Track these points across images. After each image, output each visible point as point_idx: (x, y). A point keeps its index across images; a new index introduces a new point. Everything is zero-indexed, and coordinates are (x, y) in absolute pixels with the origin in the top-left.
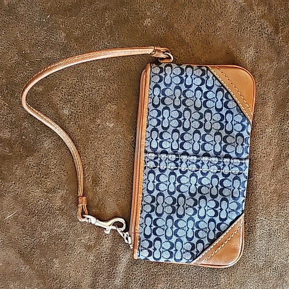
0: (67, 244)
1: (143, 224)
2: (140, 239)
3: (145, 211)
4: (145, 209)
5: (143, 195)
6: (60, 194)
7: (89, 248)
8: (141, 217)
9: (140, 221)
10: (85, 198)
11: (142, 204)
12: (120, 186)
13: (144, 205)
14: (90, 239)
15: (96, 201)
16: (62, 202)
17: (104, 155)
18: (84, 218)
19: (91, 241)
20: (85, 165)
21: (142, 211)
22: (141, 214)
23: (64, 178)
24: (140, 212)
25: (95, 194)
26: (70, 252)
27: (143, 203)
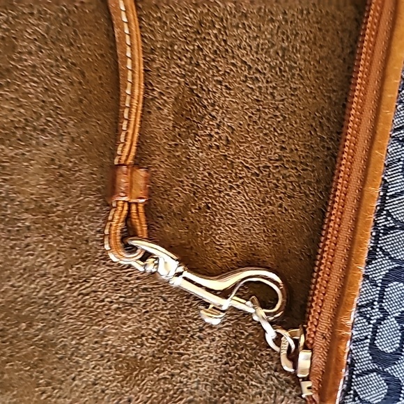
0: (48, 344)
1: (371, 304)
2: (351, 366)
3: (386, 254)
4: (387, 248)
5: (385, 189)
6: (45, 153)
7: (131, 369)
8: (366, 277)
9: (360, 292)
10: (142, 173)
11: (376, 224)
12: (282, 148)
13: (387, 230)
14: (138, 336)
15: (181, 194)
16: (49, 182)
17: (235, 21)
18: (132, 249)
19: (142, 345)
20: (152, 51)
21: (372, 255)
22: (368, 263)
23: (69, 94)
24: (365, 257)
25: (181, 165)
26: (58, 374)
27: (381, 220)
